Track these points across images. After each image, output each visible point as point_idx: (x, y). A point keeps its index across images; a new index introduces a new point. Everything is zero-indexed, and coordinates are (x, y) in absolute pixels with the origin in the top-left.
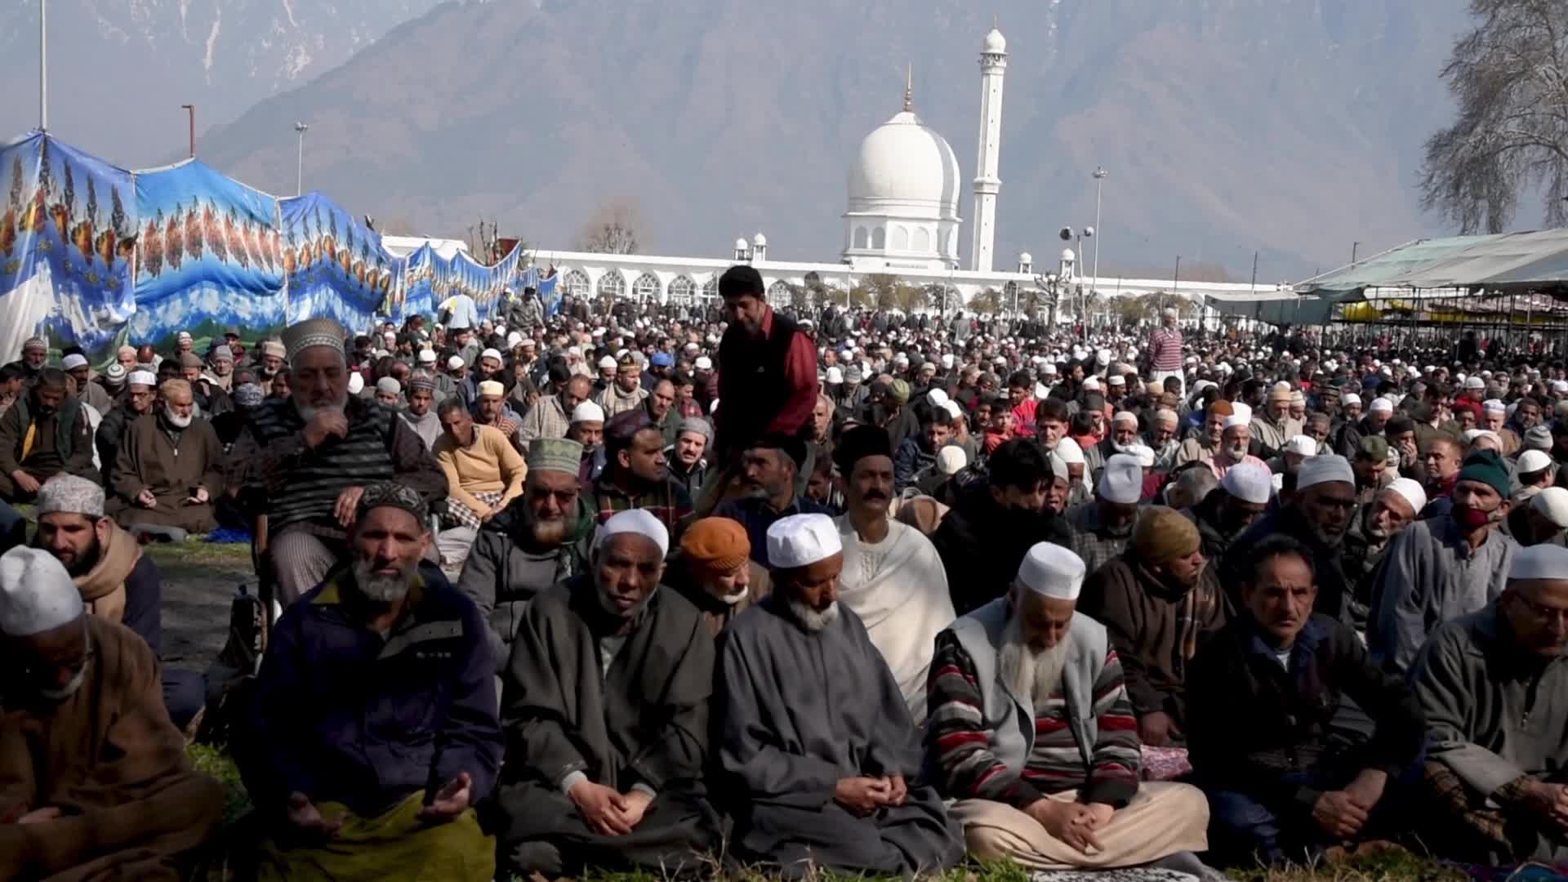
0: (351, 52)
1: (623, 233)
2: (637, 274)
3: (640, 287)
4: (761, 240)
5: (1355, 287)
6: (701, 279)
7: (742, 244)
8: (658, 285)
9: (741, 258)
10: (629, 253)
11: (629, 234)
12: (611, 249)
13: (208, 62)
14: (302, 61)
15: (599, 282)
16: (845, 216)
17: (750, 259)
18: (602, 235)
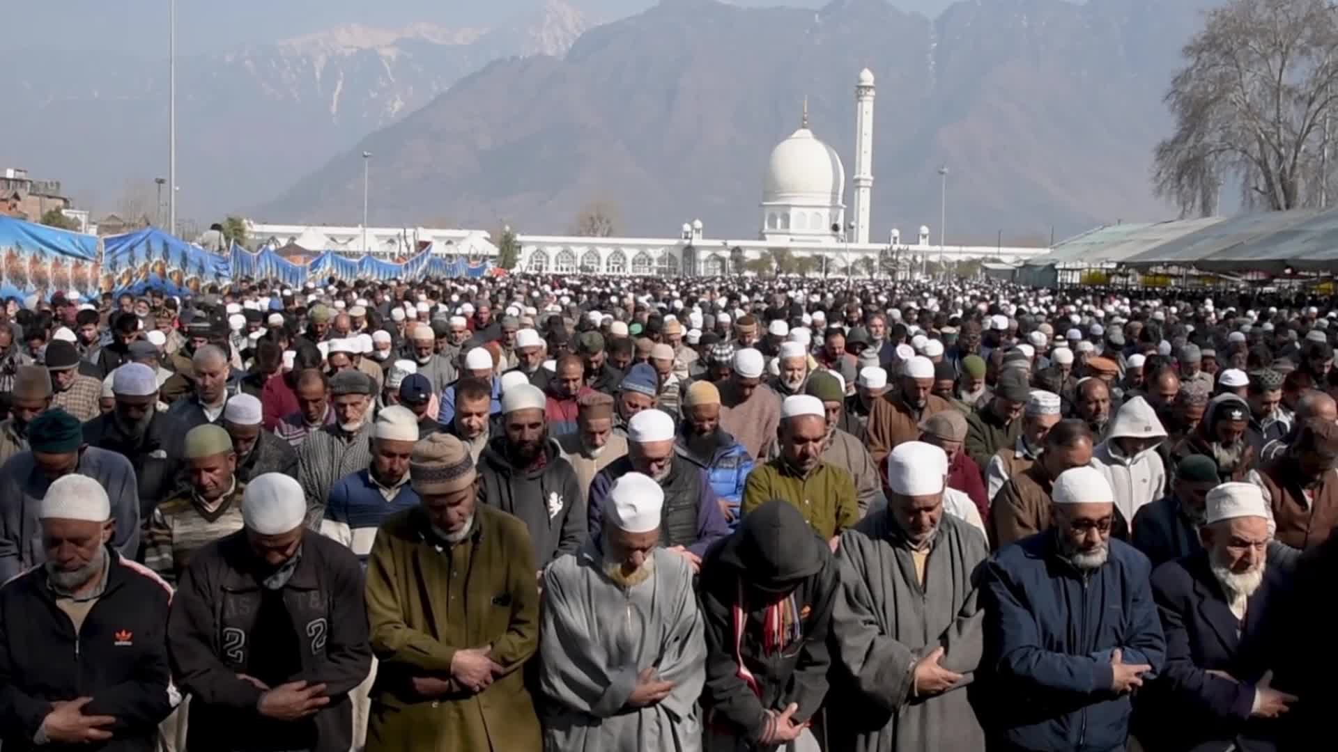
0: (432, 97)
1: (604, 222)
2: (610, 251)
3: (611, 261)
4: (698, 224)
5: (1048, 263)
6: (655, 254)
7: (687, 227)
8: (625, 259)
9: (686, 238)
10: (608, 236)
11: (608, 222)
12: (594, 236)
13: (334, 109)
14: (398, 105)
15: (582, 258)
16: (762, 206)
17: (691, 239)
18: (589, 223)
